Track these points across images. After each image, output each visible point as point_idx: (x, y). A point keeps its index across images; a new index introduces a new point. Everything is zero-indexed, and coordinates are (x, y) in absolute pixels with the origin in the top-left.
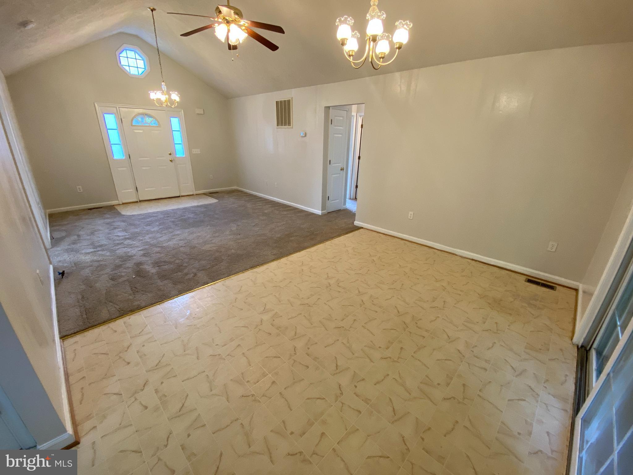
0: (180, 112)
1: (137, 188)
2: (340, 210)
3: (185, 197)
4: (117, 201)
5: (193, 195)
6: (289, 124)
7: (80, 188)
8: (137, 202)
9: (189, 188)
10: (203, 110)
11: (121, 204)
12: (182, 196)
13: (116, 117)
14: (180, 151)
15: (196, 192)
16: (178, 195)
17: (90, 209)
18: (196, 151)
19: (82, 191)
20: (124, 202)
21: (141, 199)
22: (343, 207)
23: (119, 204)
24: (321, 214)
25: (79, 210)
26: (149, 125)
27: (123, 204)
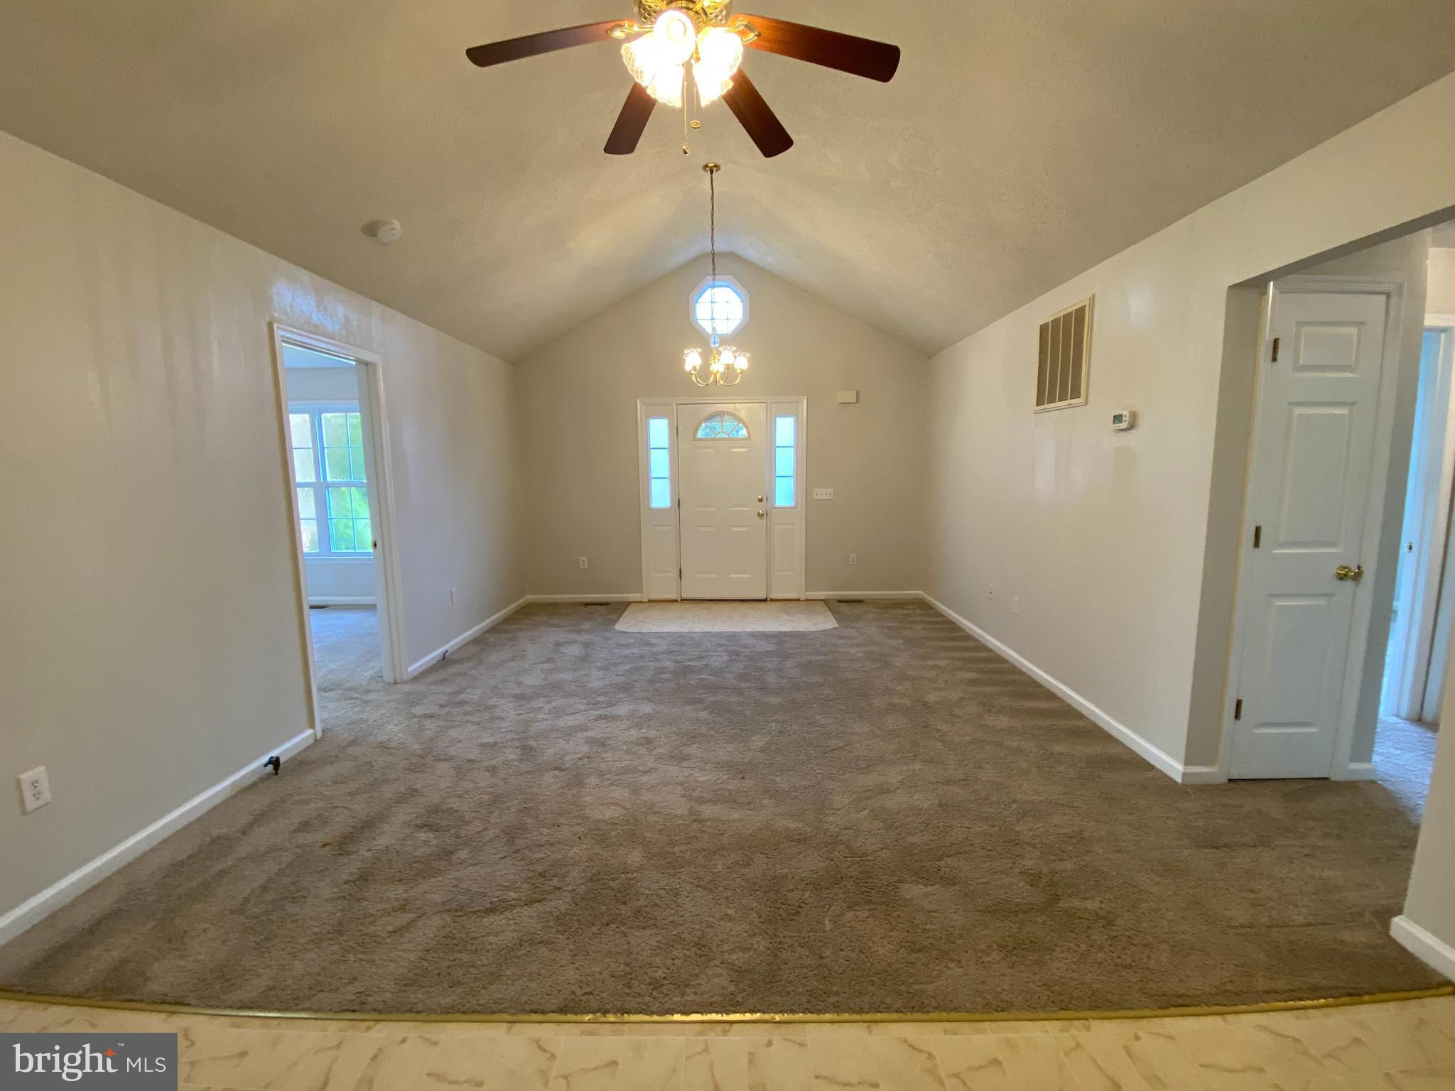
0: (798, 402)
1: (680, 570)
2: (1325, 779)
3: (778, 604)
4: (640, 595)
5: (799, 600)
6: (1076, 393)
7: (584, 561)
8: (677, 601)
9: (790, 583)
10: (855, 392)
11: (646, 602)
12: (771, 600)
13: (670, 424)
14: (784, 494)
15: (808, 593)
16: (763, 597)
17: (587, 604)
18: (822, 493)
19: (586, 567)
20: (653, 597)
21: (684, 596)
22: (1348, 769)
23: (642, 602)
24: (1179, 779)
25: (567, 603)
26: (727, 436)
27: (650, 601)
